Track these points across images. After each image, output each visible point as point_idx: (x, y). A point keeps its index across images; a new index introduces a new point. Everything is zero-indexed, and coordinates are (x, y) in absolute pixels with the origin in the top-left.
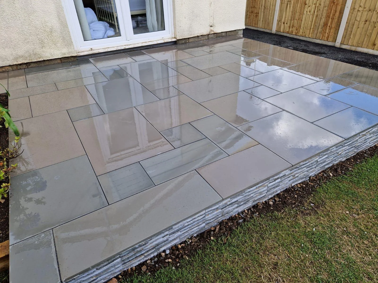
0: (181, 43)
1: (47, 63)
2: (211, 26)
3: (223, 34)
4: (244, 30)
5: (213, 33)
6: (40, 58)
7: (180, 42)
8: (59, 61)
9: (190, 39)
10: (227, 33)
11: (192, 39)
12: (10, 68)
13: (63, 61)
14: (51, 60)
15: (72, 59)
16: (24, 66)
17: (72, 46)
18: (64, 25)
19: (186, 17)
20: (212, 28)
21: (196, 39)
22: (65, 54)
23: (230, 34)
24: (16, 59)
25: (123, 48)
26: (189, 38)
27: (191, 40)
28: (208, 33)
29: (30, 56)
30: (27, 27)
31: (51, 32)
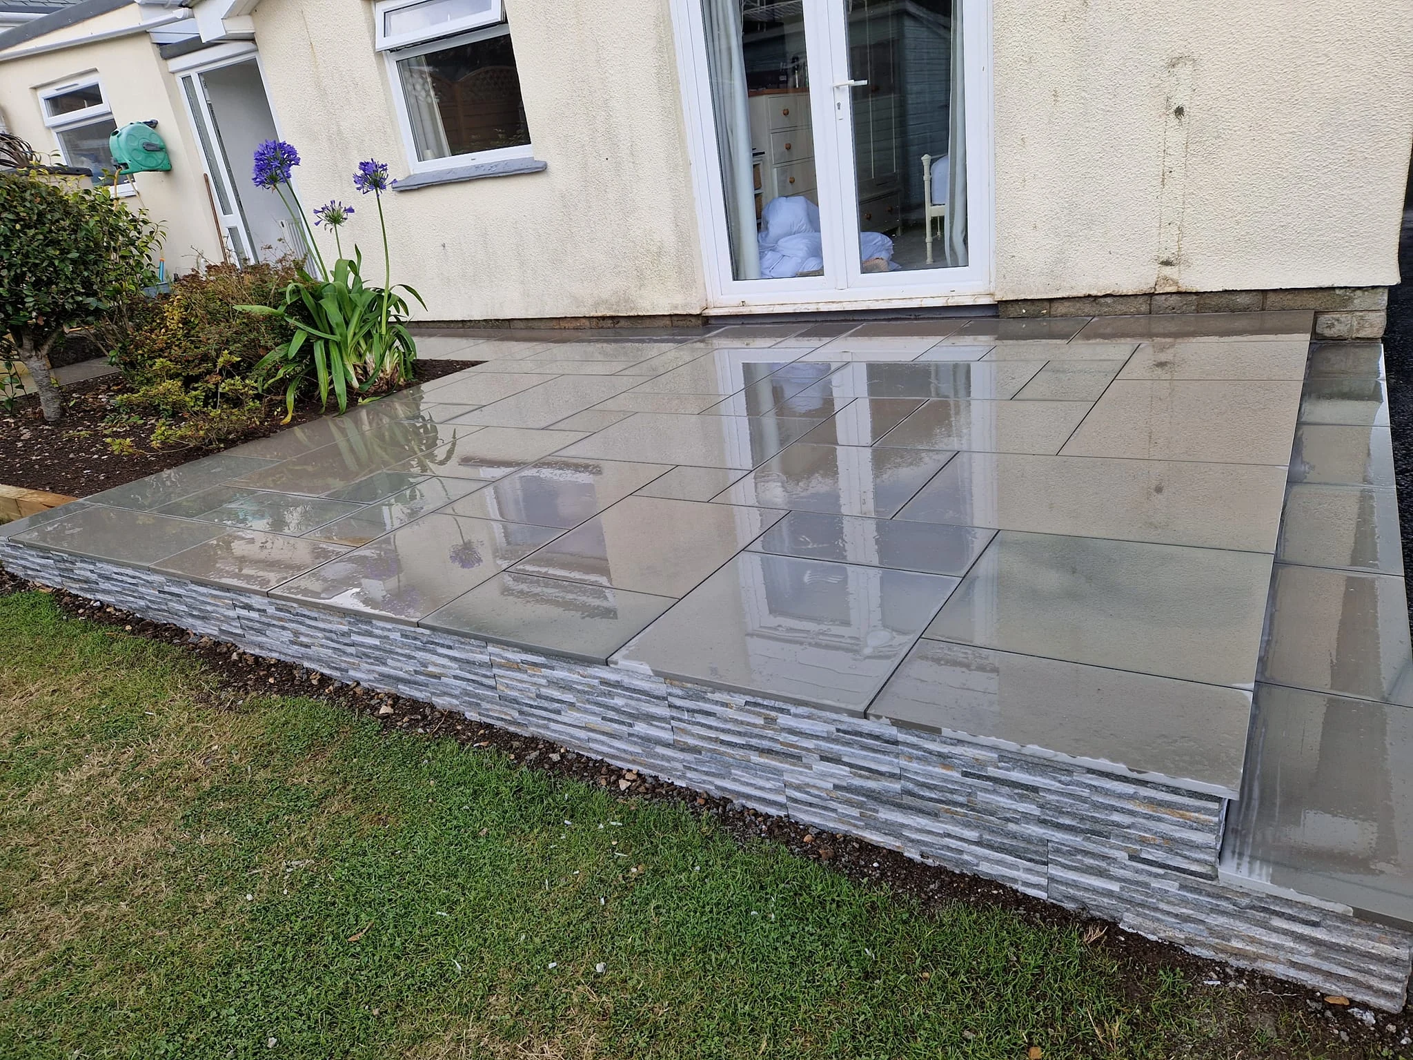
0: (1015, 314)
1: (647, 322)
2: (1167, 263)
3: (1242, 300)
4: (1391, 289)
5: (1173, 289)
6: (632, 309)
7: (1012, 311)
8: (668, 322)
9: (1056, 305)
10: (1272, 297)
11: (1067, 304)
12: (587, 323)
13: (675, 323)
14: (654, 316)
15: (693, 320)
16: (609, 323)
17: (694, 290)
18: (686, 239)
19: (1039, 226)
20: (1167, 271)
21: (1088, 308)
22: (676, 307)
23: (1288, 300)
24: (596, 305)
25: (812, 308)
26: (1051, 300)
27: (1061, 309)
28: (1145, 287)
29: (618, 303)
30: (621, 240)
31: (659, 254)
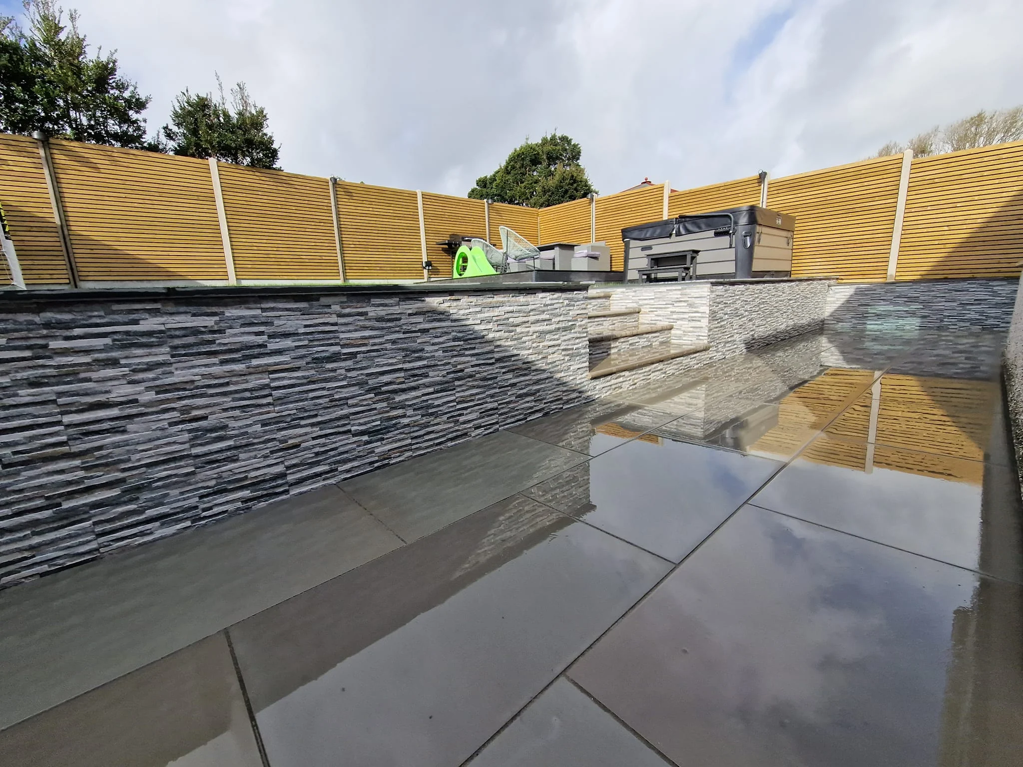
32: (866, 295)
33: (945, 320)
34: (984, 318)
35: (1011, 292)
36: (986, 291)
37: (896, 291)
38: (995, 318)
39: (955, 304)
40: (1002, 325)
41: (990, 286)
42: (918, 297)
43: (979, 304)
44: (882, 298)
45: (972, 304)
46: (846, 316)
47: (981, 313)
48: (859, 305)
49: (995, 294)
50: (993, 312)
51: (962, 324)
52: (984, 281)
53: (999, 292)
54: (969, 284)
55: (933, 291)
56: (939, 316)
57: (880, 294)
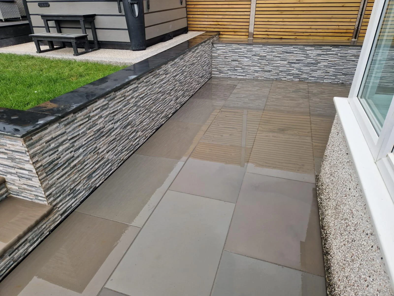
32: (236, 53)
33: (280, 74)
34: (300, 73)
35: (316, 55)
36: (302, 54)
37: (254, 51)
38: (307, 73)
39: (286, 62)
40: (309, 79)
41: (305, 50)
42: (266, 56)
43: (299, 63)
44: (245, 56)
45: (295, 63)
46: (225, 69)
47: (299, 70)
48: (232, 60)
49: (307, 56)
50: (306, 69)
51: (289, 77)
52: (302, 47)
53: (310, 55)
54: (294, 48)
55: (274, 52)
56: (277, 71)
57: (244, 52)
